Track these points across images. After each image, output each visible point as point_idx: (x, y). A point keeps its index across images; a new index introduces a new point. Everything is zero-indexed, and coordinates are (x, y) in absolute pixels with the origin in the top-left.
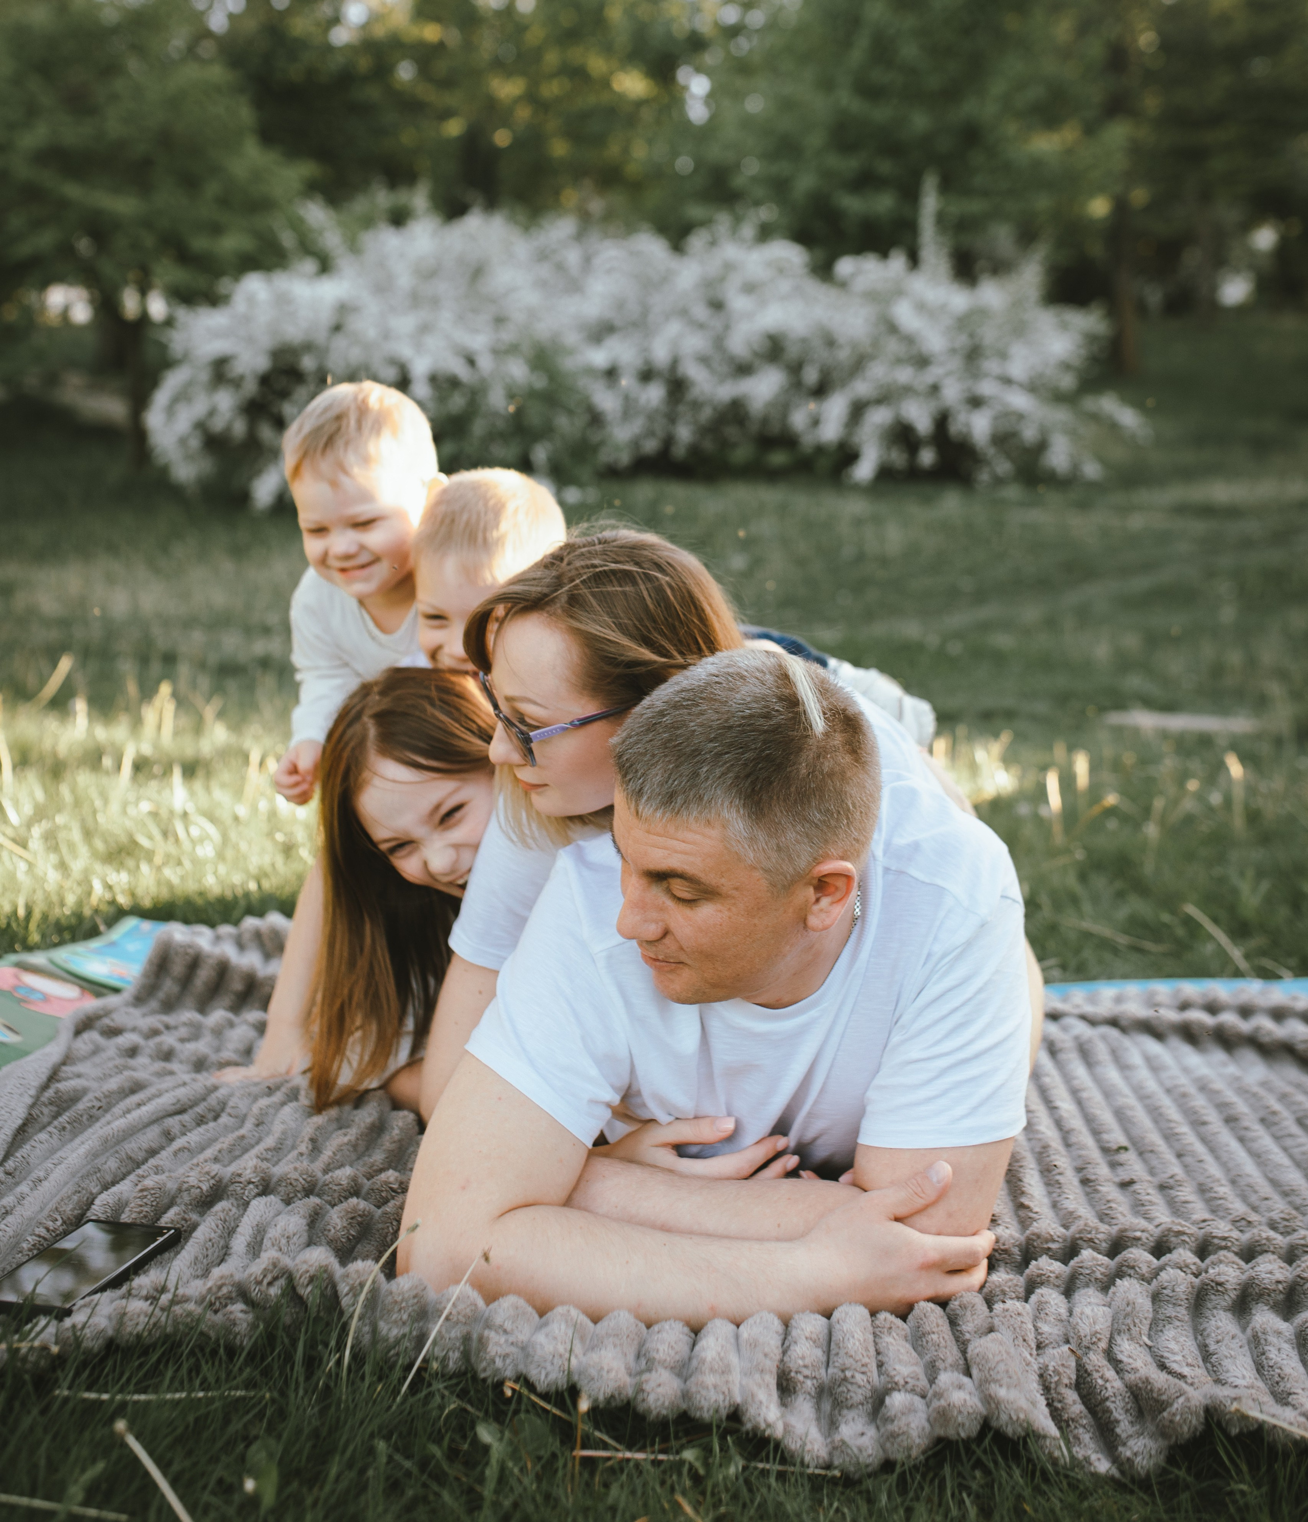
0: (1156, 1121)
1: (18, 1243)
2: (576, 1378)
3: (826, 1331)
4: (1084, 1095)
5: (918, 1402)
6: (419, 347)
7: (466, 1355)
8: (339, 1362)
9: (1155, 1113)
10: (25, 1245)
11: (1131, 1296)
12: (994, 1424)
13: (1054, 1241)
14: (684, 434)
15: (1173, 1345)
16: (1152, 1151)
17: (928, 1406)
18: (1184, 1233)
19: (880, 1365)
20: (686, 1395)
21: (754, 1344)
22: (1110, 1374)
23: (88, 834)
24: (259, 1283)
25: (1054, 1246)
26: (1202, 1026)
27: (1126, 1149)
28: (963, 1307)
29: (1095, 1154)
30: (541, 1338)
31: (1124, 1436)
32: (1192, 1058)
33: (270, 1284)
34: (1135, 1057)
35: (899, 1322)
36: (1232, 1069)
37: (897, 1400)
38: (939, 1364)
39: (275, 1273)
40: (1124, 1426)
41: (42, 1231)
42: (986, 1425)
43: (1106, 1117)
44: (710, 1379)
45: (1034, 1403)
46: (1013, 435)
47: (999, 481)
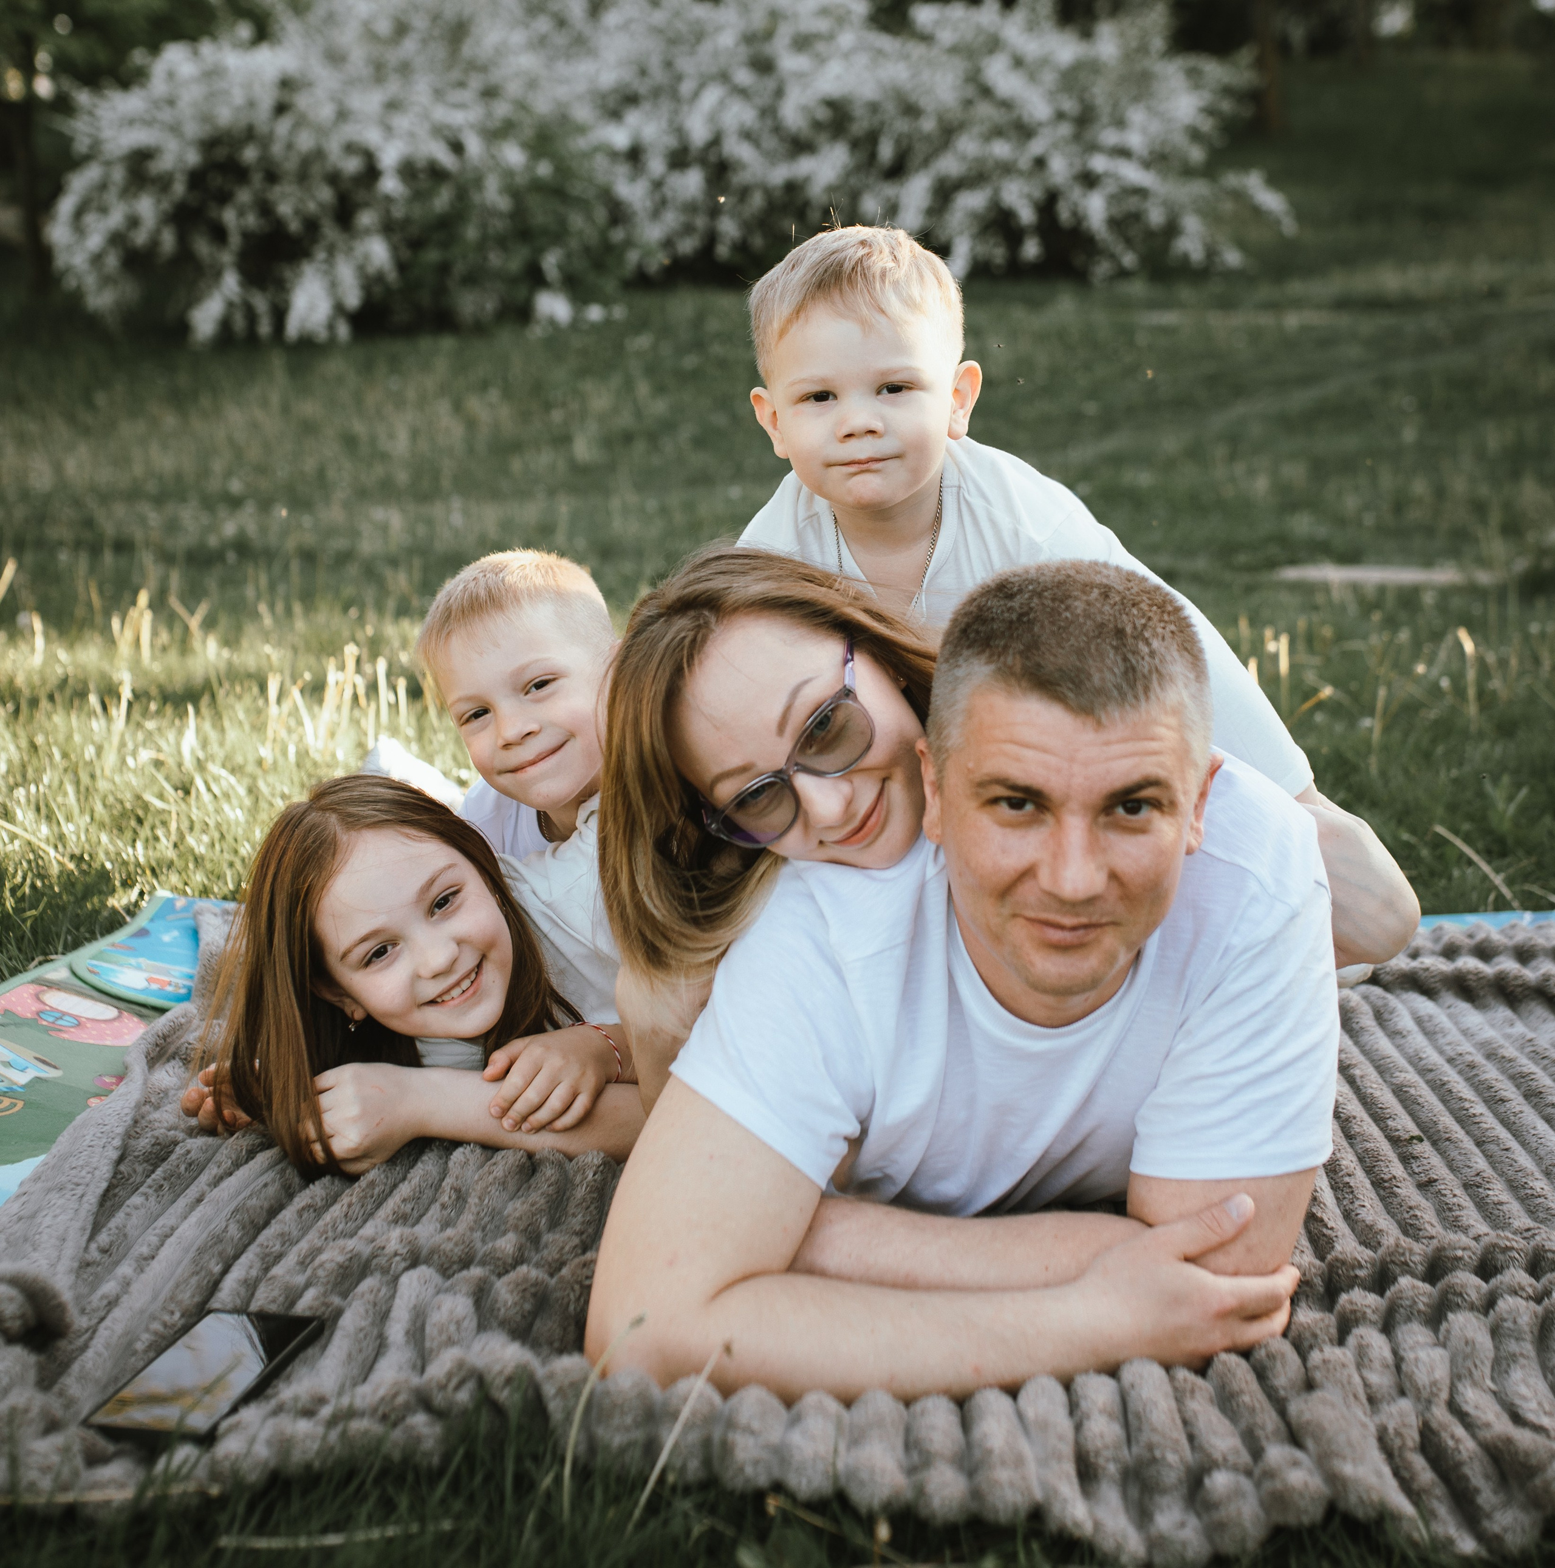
0: (1444, 1101)
1: (130, 1344)
2: (843, 1481)
3: (1118, 1399)
4: (1357, 1072)
5: (1246, 1484)
6: (388, 130)
7: (707, 1462)
8: (558, 1480)
9: (1440, 1088)
10: (140, 1346)
11: (1470, 1334)
12: (1342, 1505)
13: (1361, 1266)
14: (729, 228)
15: (1523, 1390)
16: (1448, 1139)
17: (1258, 1485)
18: (1512, 1248)
19: (1191, 1438)
20: (976, 1494)
21: (1044, 1426)
22: (1460, 1431)
23: (85, 794)
24: (443, 1387)
25: (1361, 1273)
26: (1479, 976)
27: (1421, 1140)
28: (1271, 1356)
29: (1385, 1148)
30: (796, 1438)
31: (1487, 1507)
32: (1471, 1016)
33: (458, 1387)
34: (1405, 1021)
35: (1199, 1381)
36: (1519, 1028)
37: (1220, 1481)
38: (1260, 1433)
39: (463, 1373)
40: (1487, 1496)
41: (156, 1326)
42: (1332, 1510)
43: (1386, 1098)
44: (1003, 1475)
45: (1379, 1475)
46: (1136, 217)
47: (1123, 274)
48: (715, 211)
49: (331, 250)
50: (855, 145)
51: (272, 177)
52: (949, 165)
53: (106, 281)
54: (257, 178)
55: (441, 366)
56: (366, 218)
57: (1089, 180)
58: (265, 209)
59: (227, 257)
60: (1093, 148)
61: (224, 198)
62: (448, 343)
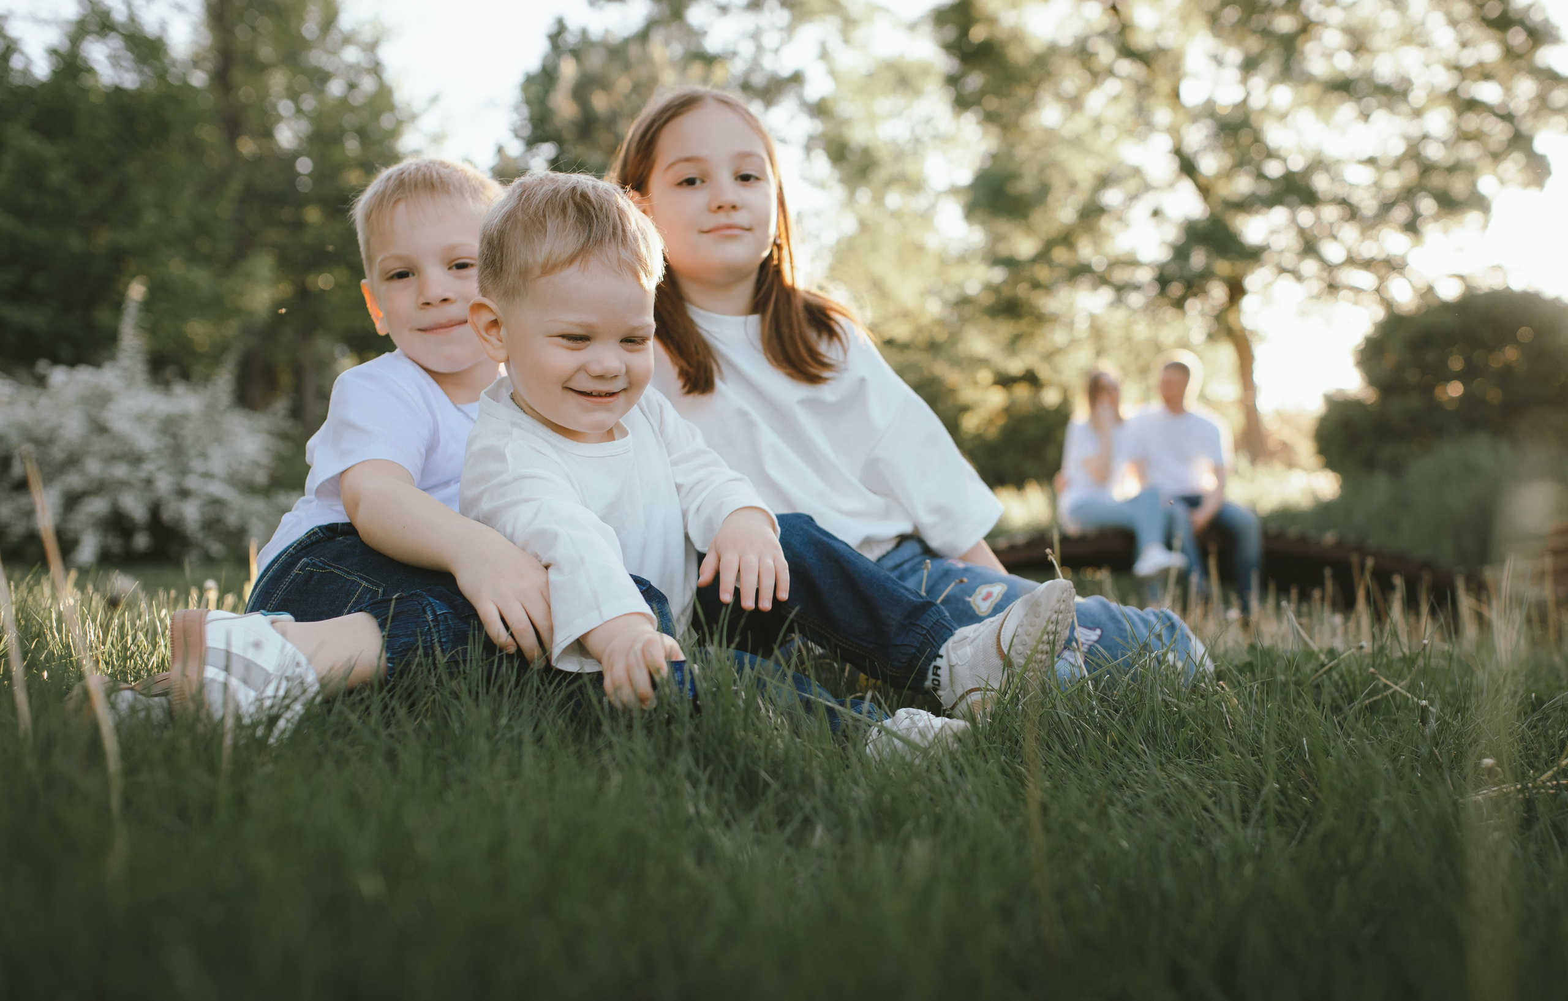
52: (74, 480)
57: (184, 493)
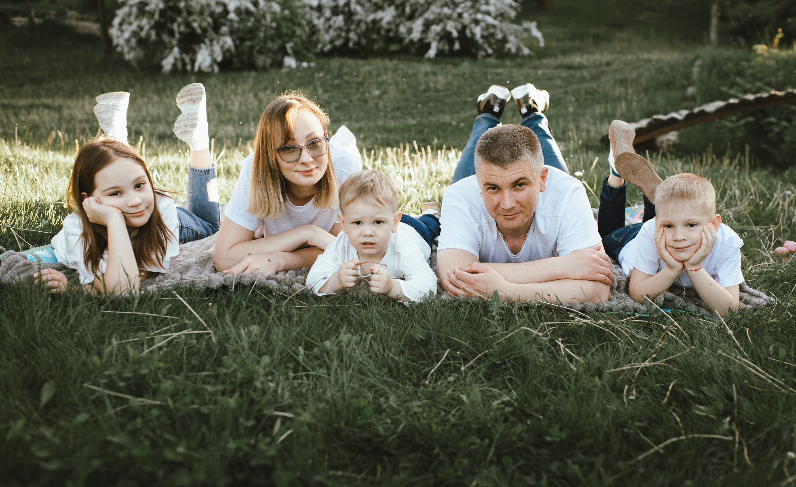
14: (353, 36)
46: (492, 35)
47: (488, 56)
48: (348, 31)
49: (211, 41)
50: (397, 8)
51: (190, 13)
52: (429, 15)
53: (132, 49)
54: (185, 14)
55: (251, 81)
56: (224, 29)
57: (477, 22)
58: (188, 25)
59: (174, 42)
60: (478, 11)
61: (173, 21)
62: (253, 74)
